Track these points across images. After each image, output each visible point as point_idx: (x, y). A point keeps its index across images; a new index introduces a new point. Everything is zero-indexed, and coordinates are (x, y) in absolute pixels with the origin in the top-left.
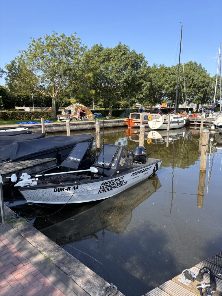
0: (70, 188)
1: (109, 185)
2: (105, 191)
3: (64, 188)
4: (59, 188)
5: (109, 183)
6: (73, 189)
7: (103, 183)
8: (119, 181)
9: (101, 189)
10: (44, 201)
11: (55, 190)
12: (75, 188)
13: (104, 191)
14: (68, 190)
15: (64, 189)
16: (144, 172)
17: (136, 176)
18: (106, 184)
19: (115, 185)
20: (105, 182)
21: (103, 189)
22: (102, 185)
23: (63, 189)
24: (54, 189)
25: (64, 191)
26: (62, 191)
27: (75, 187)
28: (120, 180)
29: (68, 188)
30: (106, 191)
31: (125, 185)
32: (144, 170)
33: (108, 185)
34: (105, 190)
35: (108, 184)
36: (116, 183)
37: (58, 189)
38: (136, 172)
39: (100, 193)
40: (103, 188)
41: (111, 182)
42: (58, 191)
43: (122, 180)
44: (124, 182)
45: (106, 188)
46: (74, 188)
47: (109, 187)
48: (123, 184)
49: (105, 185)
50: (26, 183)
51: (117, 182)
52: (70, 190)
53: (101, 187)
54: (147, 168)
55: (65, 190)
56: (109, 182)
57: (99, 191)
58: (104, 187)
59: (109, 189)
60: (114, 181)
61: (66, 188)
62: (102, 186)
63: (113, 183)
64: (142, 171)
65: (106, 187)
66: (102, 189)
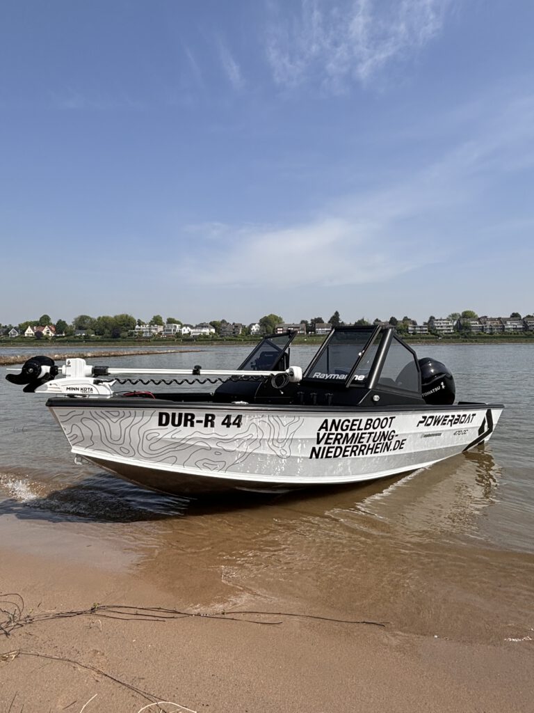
0: (213, 416)
1: (347, 435)
2: (332, 455)
3: (193, 416)
4: (177, 412)
5: (347, 426)
6: (223, 423)
7: (326, 421)
8: (379, 430)
9: (318, 442)
10: (127, 454)
11: (164, 417)
12: (232, 421)
13: (328, 452)
14: (206, 425)
15: (195, 420)
16: (455, 423)
17: (433, 429)
18: (337, 429)
19: (364, 441)
20: (334, 422)
21: (327, 446)
22: (322, 427)
23: (189, 417)
24: (161, 415)
25: (192, 425)
26: (185, 425)
27: (228, 417)
28: (382, 428)
29: (207, 416)
30: (335, 456)
31: (398, 452)
32: (456, 417)
33: (344, 433)
34: (333, 450)
35: (342, 429)
36: (370, 433)
37: (174, 415)
38: (432, 417)
39: (317, 457)
40: (326, 443)
41: (353, 425)
42: (173, 424)
43: (390, 430)
44: (395, 439)
45: (336, 445)
46: (226, 423)
47: (345, 444)
48: (392, 447)
49: (333, 431)
50: (74, 387)
51: (371, 430)
52: (212, 426)
53: (318, 434)
54: (465, 416)
55: (195, 424)
56: (346, 423)
57: (314, 449)
58: (328, 438)
59: (345, 451)
60: (362, 426)
61: (200, 416)
62: (323, 431)
63: (360, 432)
64: (451, 421)
65: (336, 439)
66: (322, 445)
